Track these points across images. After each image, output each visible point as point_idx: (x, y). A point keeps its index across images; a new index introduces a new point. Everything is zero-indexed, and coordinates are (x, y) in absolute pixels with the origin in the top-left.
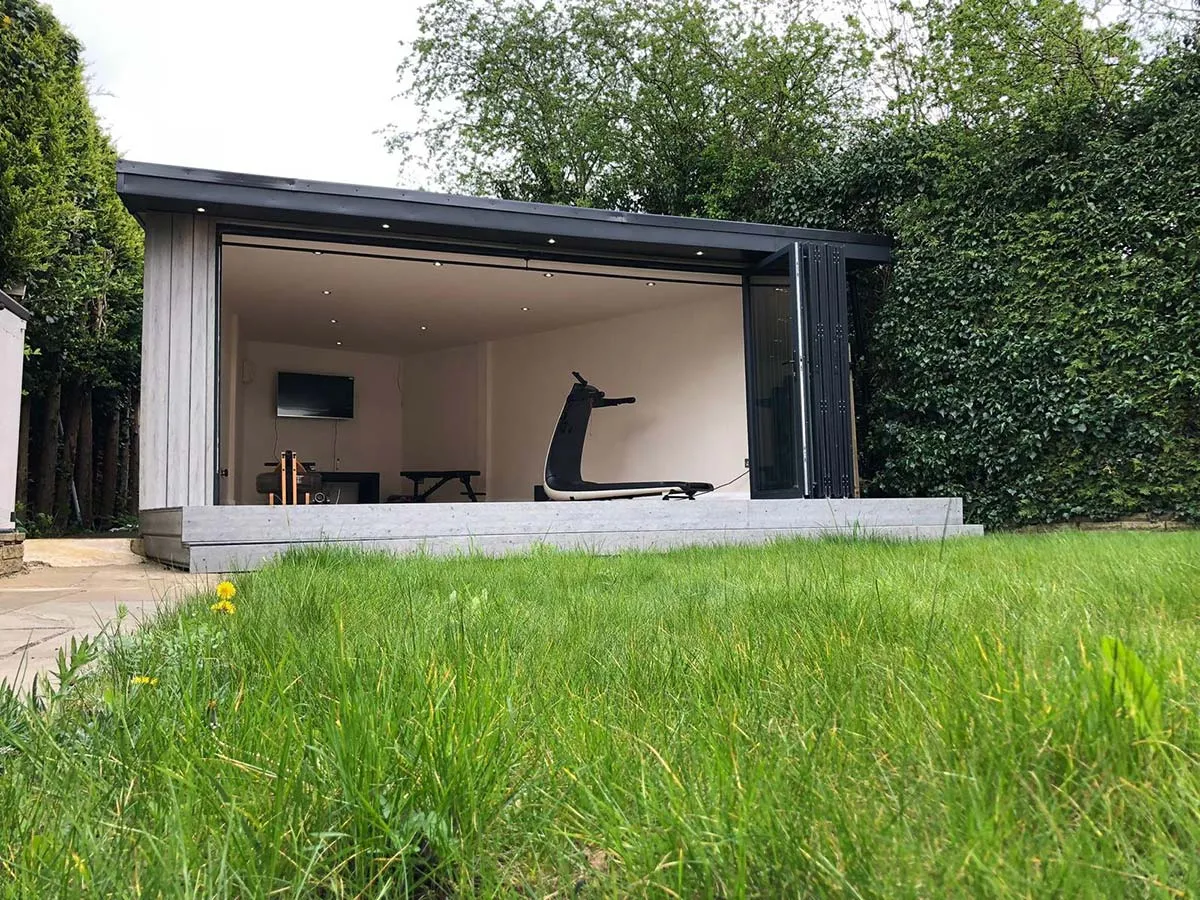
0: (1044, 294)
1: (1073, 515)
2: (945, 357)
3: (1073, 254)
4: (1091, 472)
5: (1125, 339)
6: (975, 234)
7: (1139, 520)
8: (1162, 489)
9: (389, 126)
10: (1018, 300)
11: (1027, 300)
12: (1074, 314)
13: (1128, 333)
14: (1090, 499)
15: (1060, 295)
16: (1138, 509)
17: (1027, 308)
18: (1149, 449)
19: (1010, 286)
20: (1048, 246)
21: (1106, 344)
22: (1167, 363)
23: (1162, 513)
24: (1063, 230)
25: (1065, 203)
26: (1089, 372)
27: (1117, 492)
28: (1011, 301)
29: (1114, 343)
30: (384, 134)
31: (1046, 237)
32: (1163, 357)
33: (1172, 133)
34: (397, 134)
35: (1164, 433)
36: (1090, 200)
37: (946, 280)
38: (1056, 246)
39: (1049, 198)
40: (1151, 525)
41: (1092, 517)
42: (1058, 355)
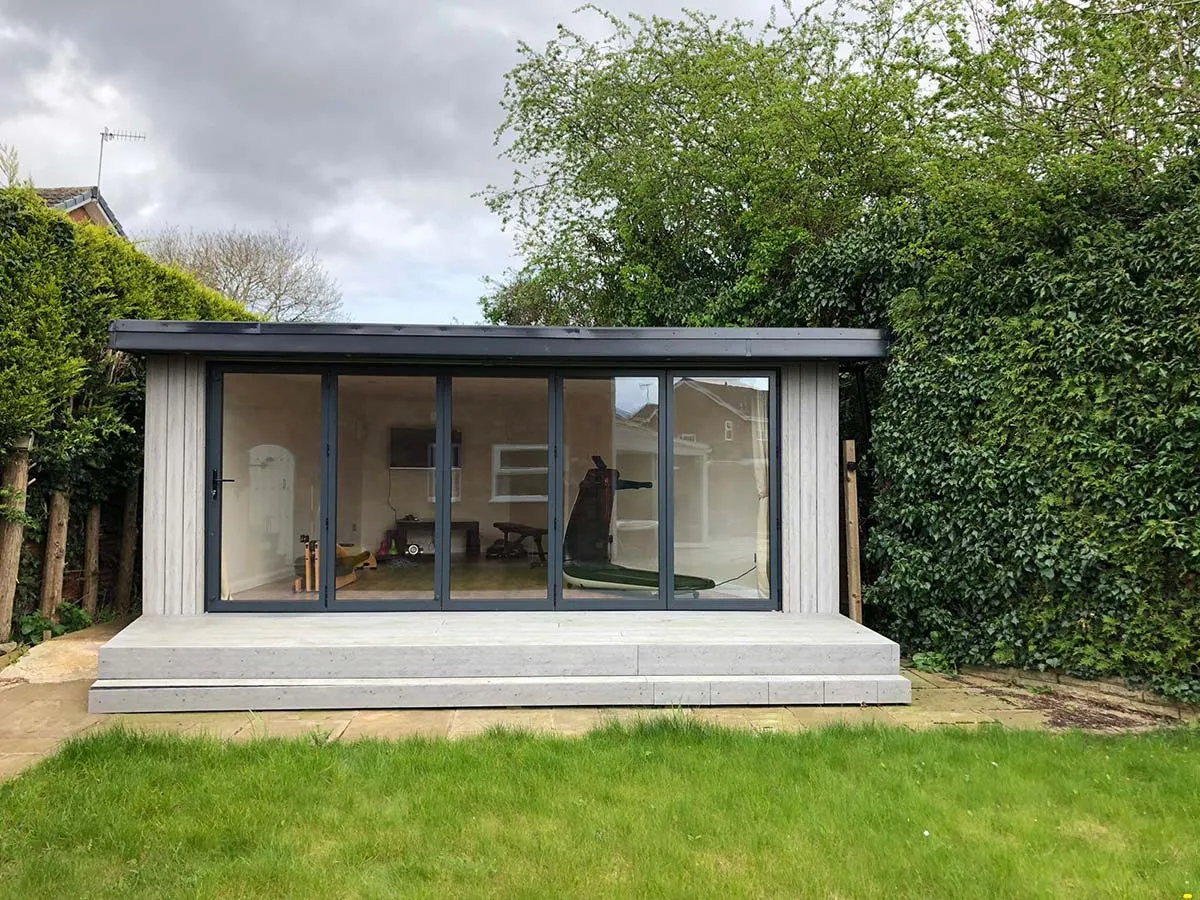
0: (1022, 413)
1: (1049, 668)
2: (928, 471)
3: (1051, 372)
4: (1065, 624)
5: (1098, 476)
6: (959, 337)
7: (1117, 684)
8: (1136, 654)
9: (489, 187)
10: (998, 417)
11: (1006, 418)
12: (1050, 440)
13: (1103, 469)
14: (1063, 652)
15: (1037, 418)
16: (1114, 673)
17: (1005, 426)
18: (1122, 606)
19: (989, 400)
20: (1025, 359)
21: (1080, 481)
22: (1142, 510)
23: (1140, 682)
24: (1042, 342)
25: (1046, 310)
26: (1061, 510)
27: (1089, 649)
28: (990, 417)
29: (1087, 479)
30: (485, 195)
31: (1026, 349)
32: (1138, 504)
33: (1164, 233)
34: (494, 196)
35: (1137, 590)
36: (1073, 309)
37: (930, 388)
38: (1035, 358)
39: (1031, 302)
40: (1130, 693)
41: (1068, 672)
42: (1030, 485)
